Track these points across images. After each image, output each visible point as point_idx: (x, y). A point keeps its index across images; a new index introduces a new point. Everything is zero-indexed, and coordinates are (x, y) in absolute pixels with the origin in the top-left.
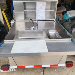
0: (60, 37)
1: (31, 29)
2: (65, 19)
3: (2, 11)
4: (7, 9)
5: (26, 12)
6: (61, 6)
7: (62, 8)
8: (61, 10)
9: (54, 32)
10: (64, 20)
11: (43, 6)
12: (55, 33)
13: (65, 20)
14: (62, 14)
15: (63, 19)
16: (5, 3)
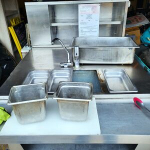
0: (135, 88)
1: (63, 67)
2: (146, 41)
3: (9, 28)
4: (20, 22)
5: (56, 27)
6: (138, 13)
7: (140, 19)
8: (138, 22)
9: (118, 74)
10: (143, 45)
11: (94, 12)
12: (120, 78)
13: (146, 45)
14: (139, 31)
15: (141, 42)
16: (16, 11)
